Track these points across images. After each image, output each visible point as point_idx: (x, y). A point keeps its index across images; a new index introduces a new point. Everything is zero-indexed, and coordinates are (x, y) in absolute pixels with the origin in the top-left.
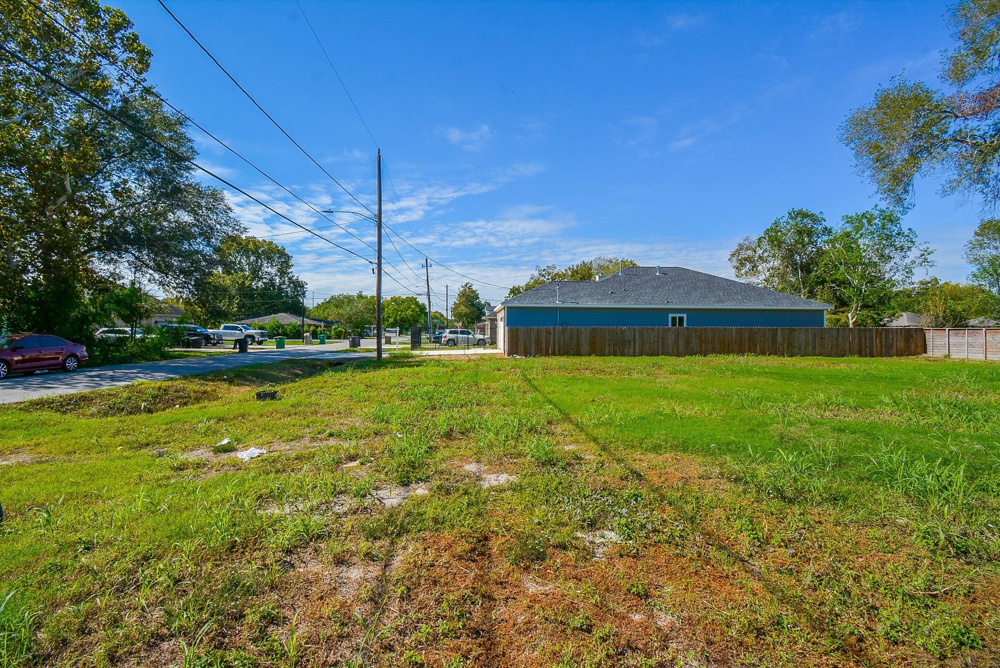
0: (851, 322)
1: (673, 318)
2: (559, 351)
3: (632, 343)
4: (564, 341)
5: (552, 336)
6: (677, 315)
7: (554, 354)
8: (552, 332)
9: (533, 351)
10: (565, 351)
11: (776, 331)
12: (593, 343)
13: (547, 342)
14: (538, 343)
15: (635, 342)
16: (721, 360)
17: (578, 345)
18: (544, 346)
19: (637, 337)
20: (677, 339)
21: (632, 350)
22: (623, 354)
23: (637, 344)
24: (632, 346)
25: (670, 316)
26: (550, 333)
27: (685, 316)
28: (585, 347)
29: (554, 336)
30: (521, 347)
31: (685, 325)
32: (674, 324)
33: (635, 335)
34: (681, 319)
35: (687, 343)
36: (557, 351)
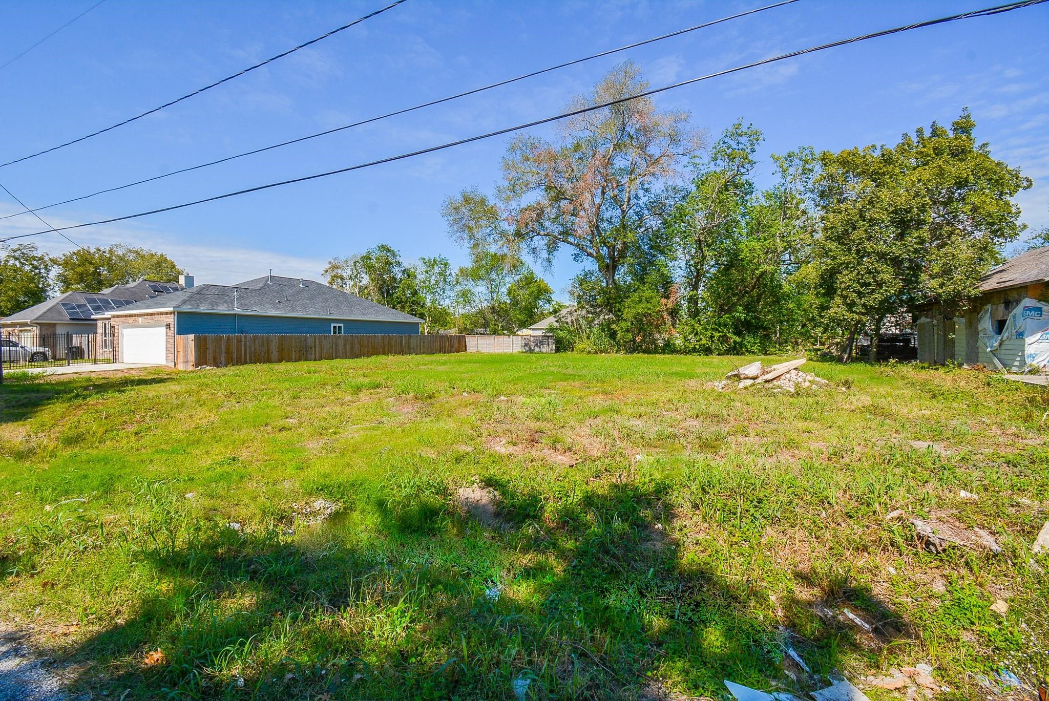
0: (426, 331)
1: (335, 327)
2: (251, 359)
3: (313, 349)
4: (255, 349)
5: (243, 344)
6: (337, 325)
7: (245, 363)
8: (243, 339)
9: (223, 359)
10: (256, 359)
11: (402, 337)
12: (281, 350)
13: (239, 350)
14: (228, 352)
15: (315, 347)
16: (373, 359)
17: (268, 353)
18: (235, 356)
19: (317, 343)
20: (345, 345)
21: (313, 356)
22: (306, 360)
23: (317, 351)
24: (313, 352)
25: (333, 325)
26: (241, 341)
27: (342, 325)
28: (275, 354)
29: (245, 345)
30: (210, 356)
31: (343, 333)
32: (335, 333)
33: (315, 342)
34: (340, 327)
35: (352, 348)
36: (248, 360)
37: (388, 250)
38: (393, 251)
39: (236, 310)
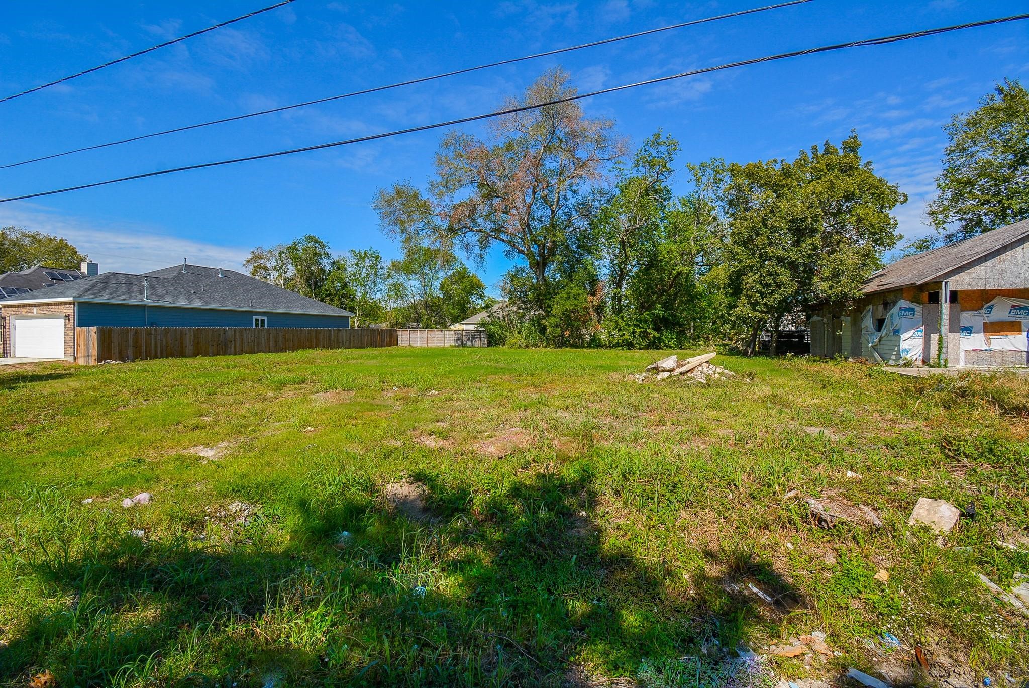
0: (356, 325)
1: (257, 320)
2: (162, 353)
3: (233, 342)
4: (167, 343)
5: (153, 337)
6: (260, 318)
7: (156, 357)
8: (153, 332)
9: (131, 356)
10: (168, 353)
11: (330, 331)
12: (197, 343)
13: (148, 345)
14: (136, 346)
15: (235, 341)
16: (299, 353)
17: (182, 347)
18: (143, 349)
19: (238, 337)
20: (268, 339)
21: (233, 350)
22: (225, 354)
23: (237, 345)
24: (233, 346)
25: (255, 317)
26: (151, 334)
27: (265, 318)
28: (190, 348)
29: (156, 339)
30: (115, 350)
31: (266, 327)
32: (257, 325)
33: (235, 336)
34: (263, 320)
35: (276, 342)
36: (159, 354)
37: (316, 241)
38: (321, 242)
39: (146, 300)
